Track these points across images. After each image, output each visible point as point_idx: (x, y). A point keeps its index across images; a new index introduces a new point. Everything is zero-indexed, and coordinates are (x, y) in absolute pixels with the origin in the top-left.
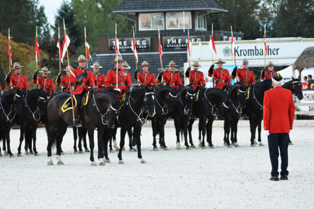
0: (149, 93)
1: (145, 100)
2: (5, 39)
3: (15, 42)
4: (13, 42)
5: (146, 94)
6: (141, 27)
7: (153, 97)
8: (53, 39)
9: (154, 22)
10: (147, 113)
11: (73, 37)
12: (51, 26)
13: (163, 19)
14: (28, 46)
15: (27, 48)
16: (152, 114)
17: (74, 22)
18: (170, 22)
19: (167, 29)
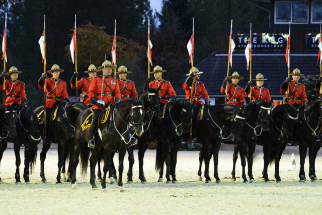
0: (135, 107)
1: (132, 114)
2: (94, 29)
3: (107, 33)
4: (105, 33)
5: (133, 108)
6: (277, 19)
7: (141, 111)
8: (159, 32)
9: (295, 13)
10: (134, 131)
11: (186, 29)
12: (157, 13)
13: (308, 10)
14: (125, 39)
15: (125, 43)
16: (139, 132)
17: (188, 10)
18: (317, 13)
19: (312, 23)
